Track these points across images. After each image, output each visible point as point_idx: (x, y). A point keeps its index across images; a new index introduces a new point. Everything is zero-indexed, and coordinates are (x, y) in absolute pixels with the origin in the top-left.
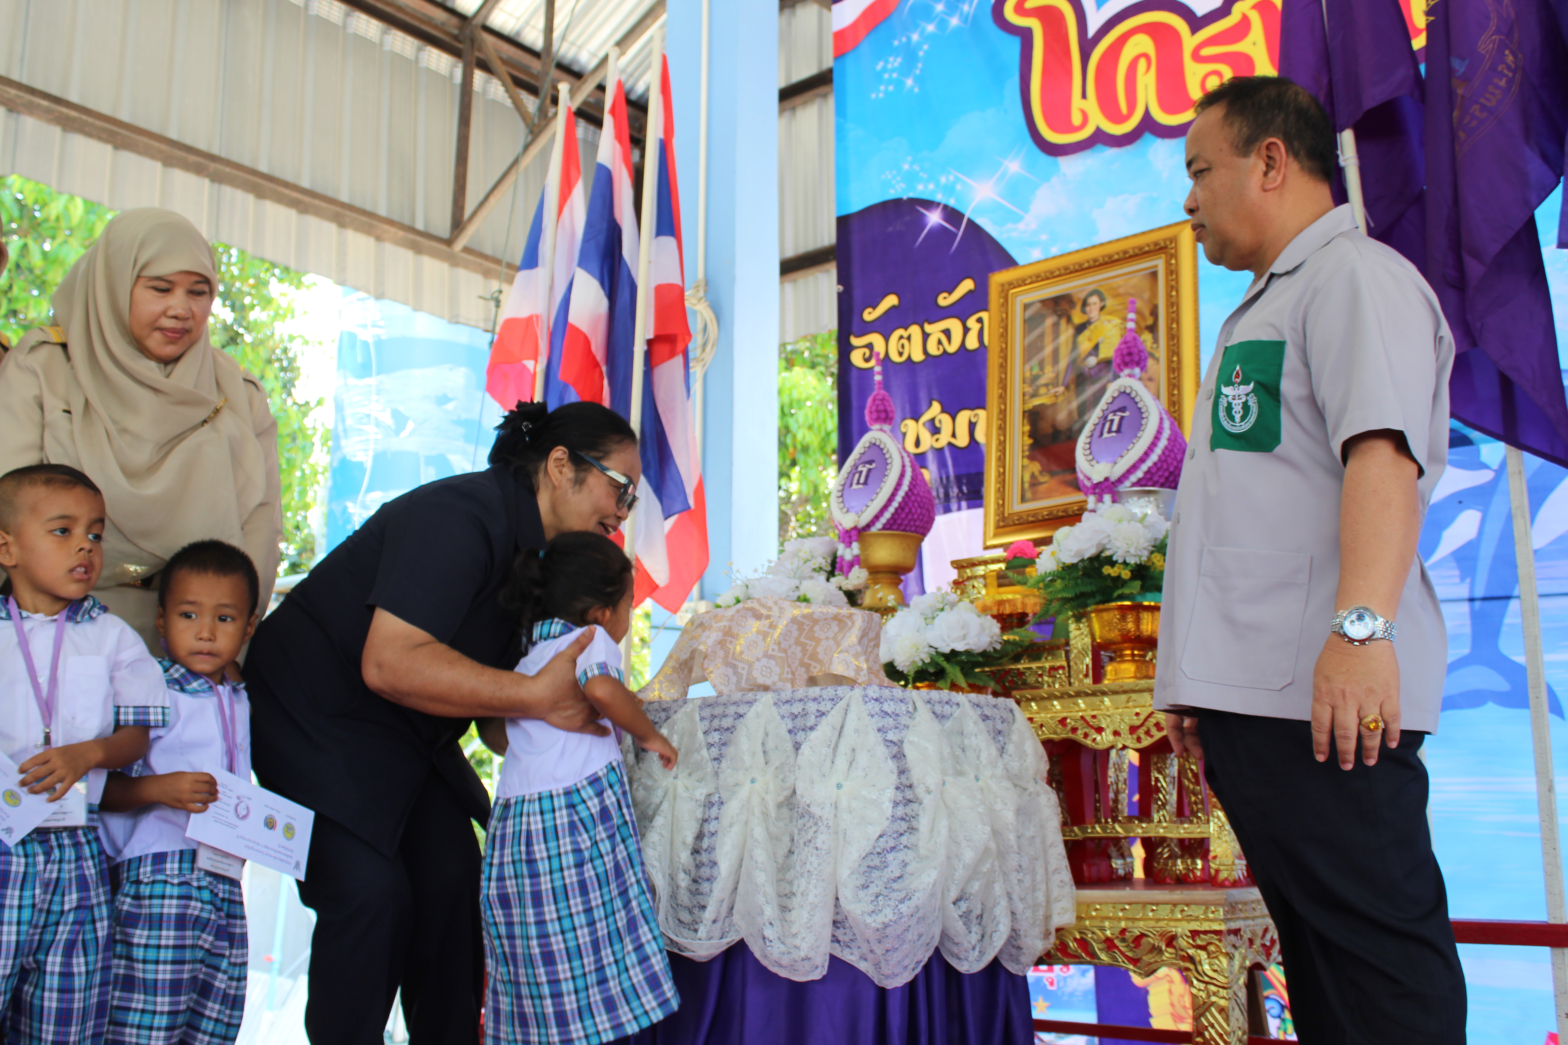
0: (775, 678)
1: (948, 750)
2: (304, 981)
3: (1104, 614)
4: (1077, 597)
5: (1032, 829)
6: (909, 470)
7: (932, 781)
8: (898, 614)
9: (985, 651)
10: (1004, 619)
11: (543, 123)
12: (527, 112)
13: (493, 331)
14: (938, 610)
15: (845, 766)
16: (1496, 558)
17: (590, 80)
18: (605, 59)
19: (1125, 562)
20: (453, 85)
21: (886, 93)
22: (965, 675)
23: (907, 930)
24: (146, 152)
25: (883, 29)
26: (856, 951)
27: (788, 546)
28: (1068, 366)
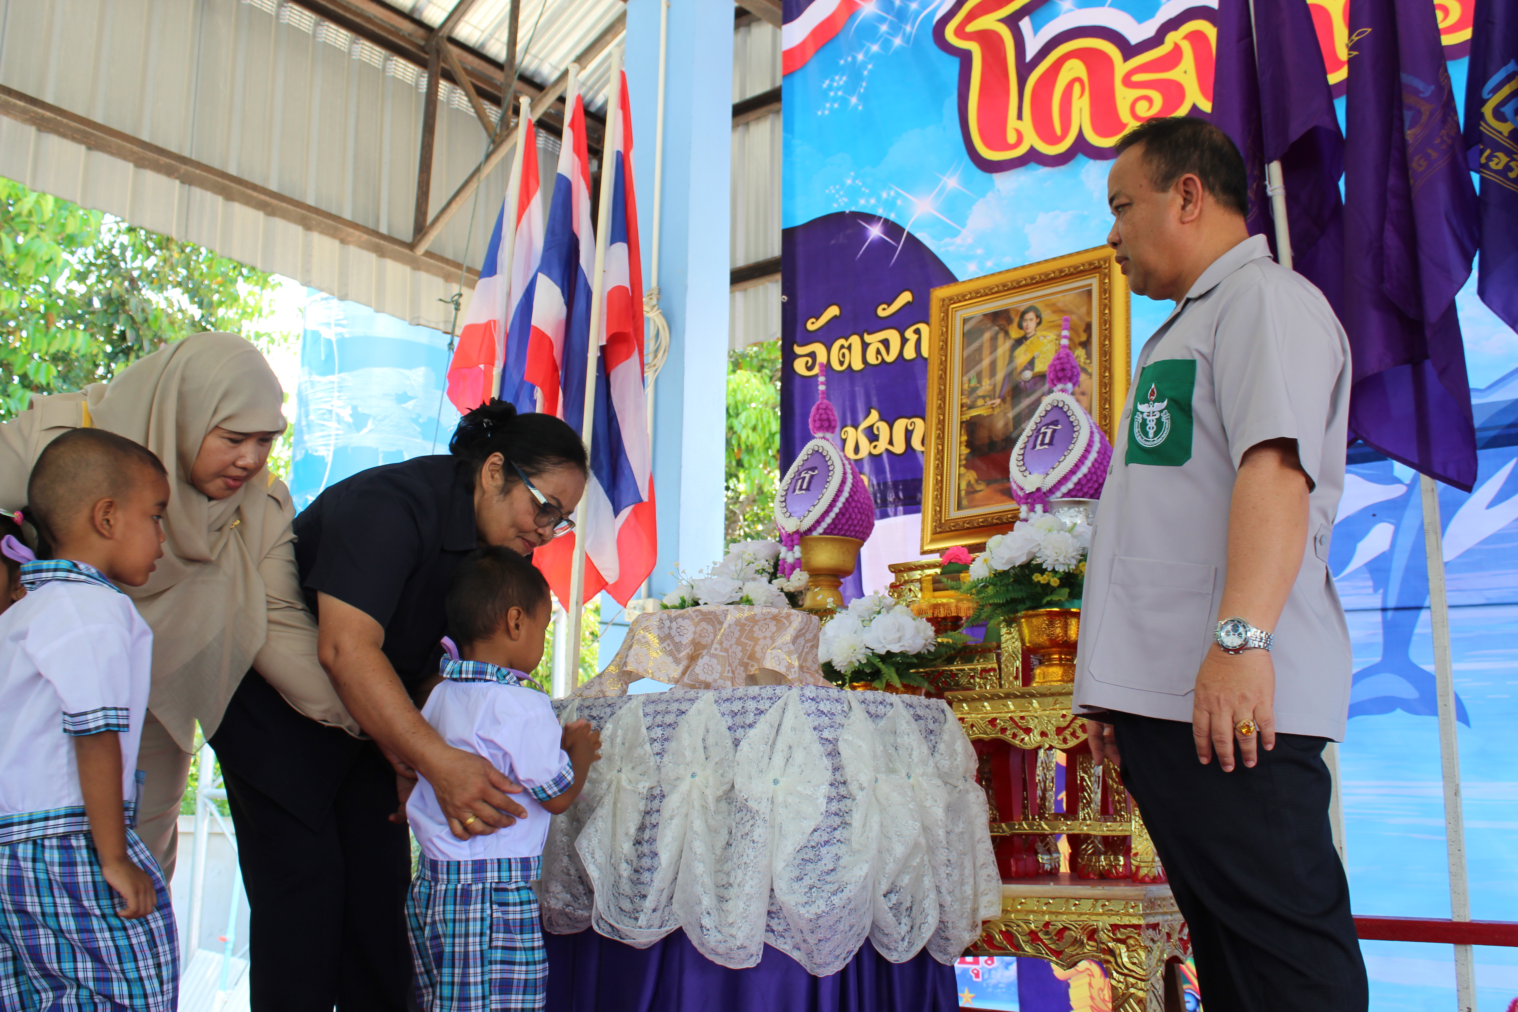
0: (716, 676)
1: (881, 748)
3: (1034, 620)
4: (1008, 603)
5: (961, 825)
6: (850, 477)
7: (865, 778)
8: (837, 616)
9: (919, 653)
10: (938, 622)
11: (505, 133)
12: (490, 122)
13: (452, 333)
14: (875, 612)
15: (782, 763)
16: (1407, 570)
17: (551, 93)
18: (566, 73)
19: (1054, 570)
20: (418, 94)
21: (831, 110)
22: (900, 675)
23: (839, 921)
24: (119, 154)
25: (829, 48)
26: (789, 941)
27: (733, 549)
28: (1004, 379)
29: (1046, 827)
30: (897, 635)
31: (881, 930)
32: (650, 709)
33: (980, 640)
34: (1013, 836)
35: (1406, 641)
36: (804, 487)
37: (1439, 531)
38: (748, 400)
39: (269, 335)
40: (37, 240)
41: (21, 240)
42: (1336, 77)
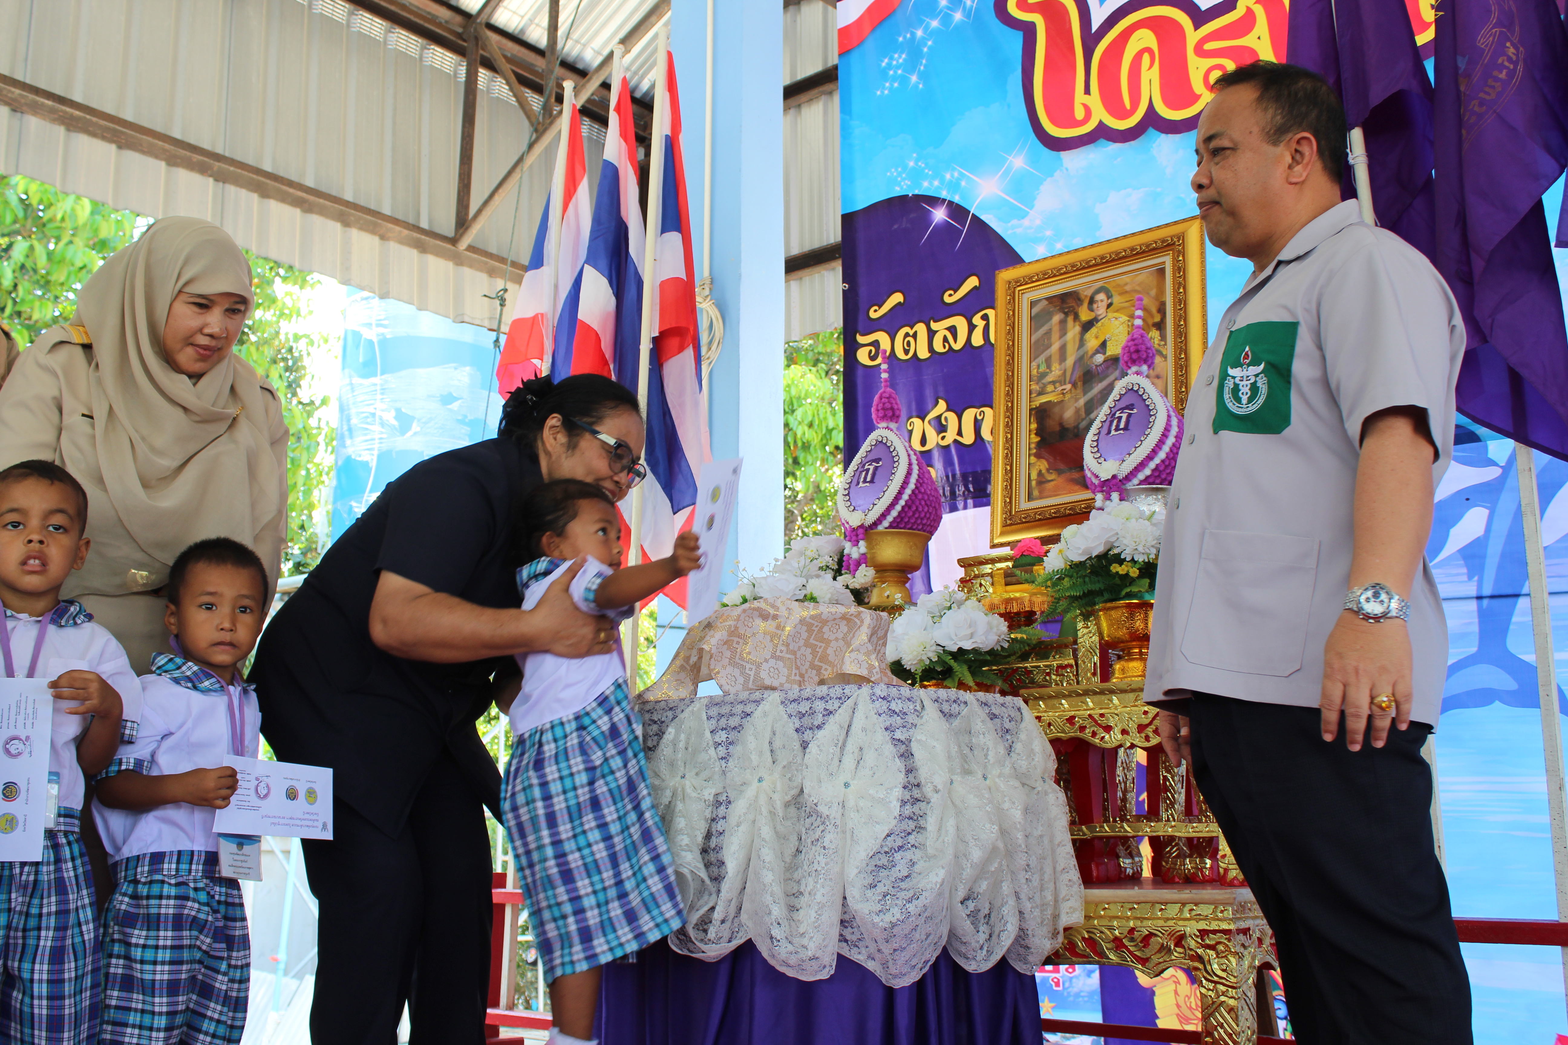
0: (783, 679)
1: (956, 749)
2: (310, 981)
3: (1113, 612)
4: (1085, 595)
5: (1041, 828)
6: (915, 468)
7: (940, 780)
8: (906, 613)
9: (992, 649)
10: (1011, 618)
11: (548, 121)
12: (532, 110)
13: (498, 330)
14: (945, 608)
15: (853, 765)
16: (1503, 555)
17: (594, 78)
18: (611, 55)
19: (1133, 559)
20: (457, 83)
21: (891, 89)
22: (973, 674)
23: (915, 929)
24: (150, 152)
25: (887, 25)
26: (863, 950)
27: (795, 545)
28: (1075, 363)
29: (1128, 829)
30: (969, 632)
31: (958, 938)
32: (714, 711)
33: (1056, 635)
34: (1094, 838)
35: (1504, 631)
36: (869, 479)
37: (1538, 512)
38: (803, 395)
39: (307, 336)
40: (71, 246)
41: (52, 246)
42: (1422, 39)
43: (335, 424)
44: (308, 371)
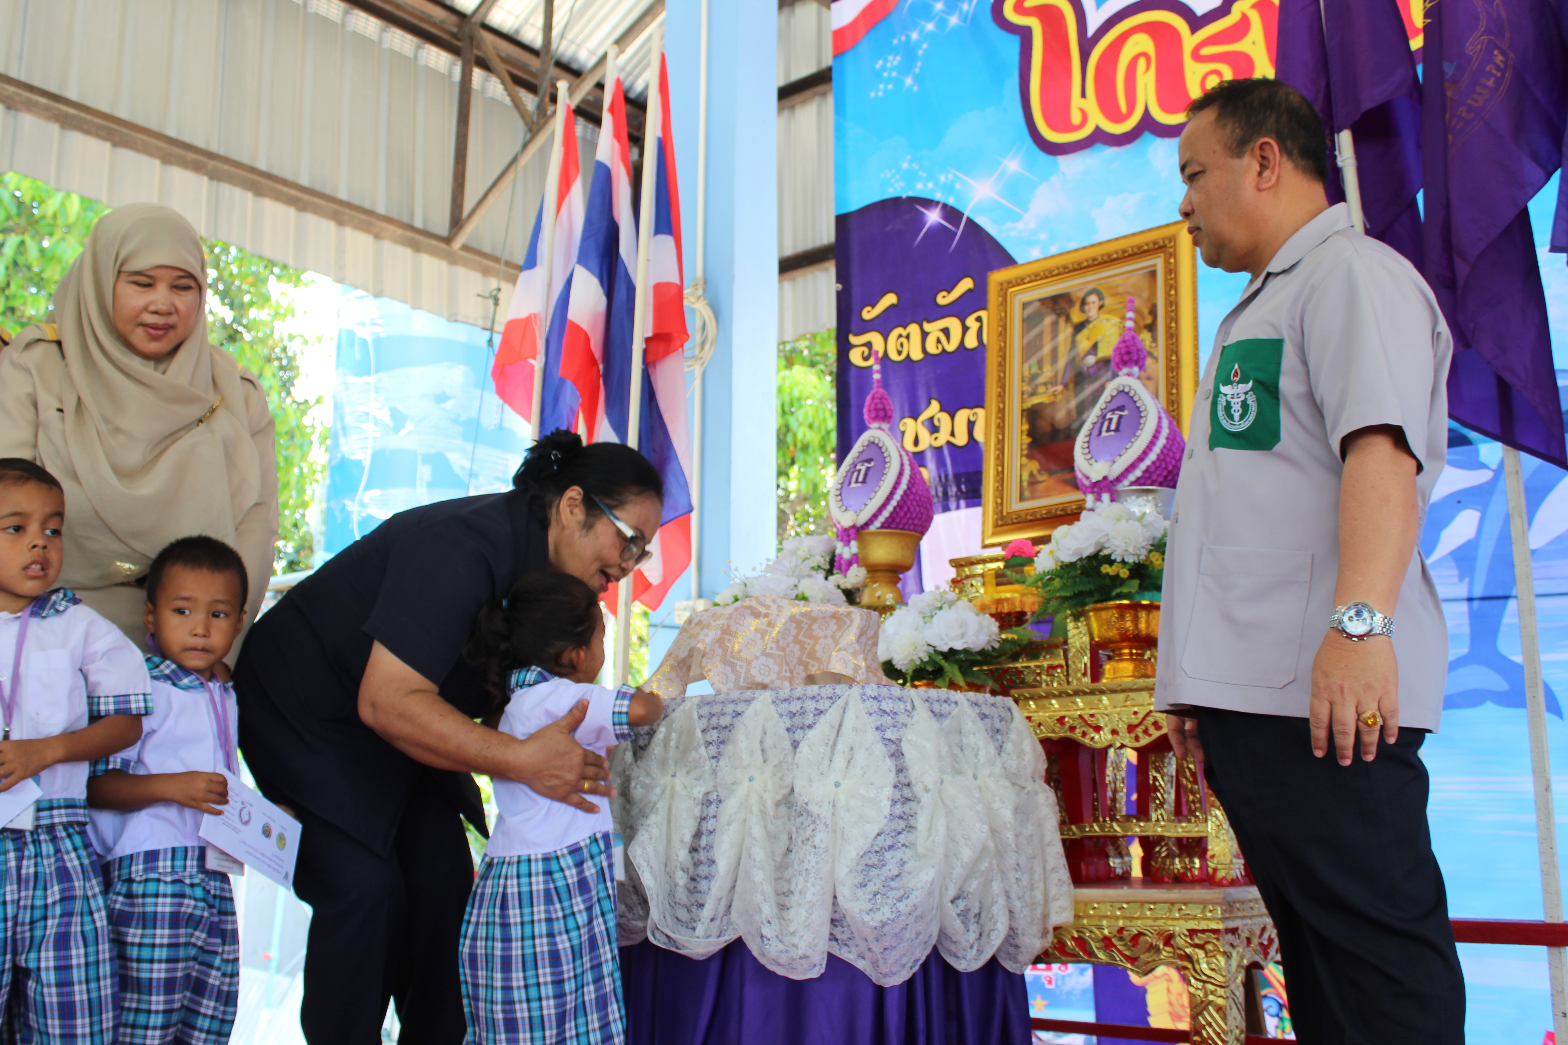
0: (773, 676)
1: (946, 748)
3: (1103, 613)
4: (1075, 596)
5: (1030, 828)
6: (907, 469)
7: (930, 779)
8: (897, 613)
9: (983, 650)
10: (1002, 618)
11: (542, 121)
12: (526, 110)
13: (491, 330)
14: (936, 609)
15: (843, 765)
16: (1494, 558)
17: (588, 78)
18: (604, 58)
19: (1123, 560)
20: (452, 83)
21: (885, 91)
22: (963, 673)
23: (905, 928)
24: (145, 150)
25: (882, 27)
26: (854, 949)
27: (787, 545)
28: (1066, 365)
29: (1118, 829)
30: (960, 632)
31: (948, 938)
32: (705, 711)
33: (1047, 635)
34: (1083, 838)
35: (1493, 632)
36: (860, 479)
37: (1525, 515)
38: (803, 396)
40: (63, 243)
43: (329, 423)
44: (300, 370)
